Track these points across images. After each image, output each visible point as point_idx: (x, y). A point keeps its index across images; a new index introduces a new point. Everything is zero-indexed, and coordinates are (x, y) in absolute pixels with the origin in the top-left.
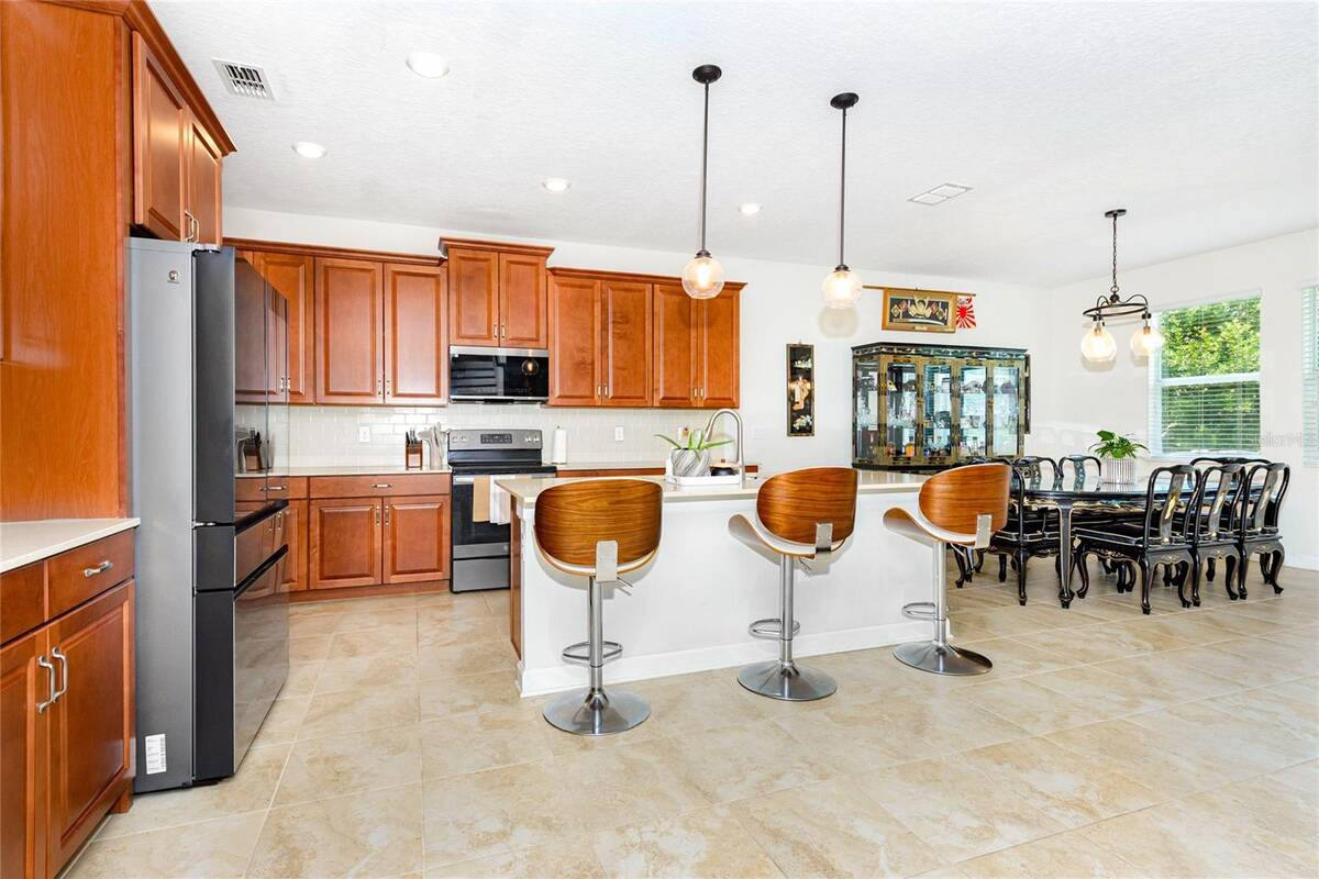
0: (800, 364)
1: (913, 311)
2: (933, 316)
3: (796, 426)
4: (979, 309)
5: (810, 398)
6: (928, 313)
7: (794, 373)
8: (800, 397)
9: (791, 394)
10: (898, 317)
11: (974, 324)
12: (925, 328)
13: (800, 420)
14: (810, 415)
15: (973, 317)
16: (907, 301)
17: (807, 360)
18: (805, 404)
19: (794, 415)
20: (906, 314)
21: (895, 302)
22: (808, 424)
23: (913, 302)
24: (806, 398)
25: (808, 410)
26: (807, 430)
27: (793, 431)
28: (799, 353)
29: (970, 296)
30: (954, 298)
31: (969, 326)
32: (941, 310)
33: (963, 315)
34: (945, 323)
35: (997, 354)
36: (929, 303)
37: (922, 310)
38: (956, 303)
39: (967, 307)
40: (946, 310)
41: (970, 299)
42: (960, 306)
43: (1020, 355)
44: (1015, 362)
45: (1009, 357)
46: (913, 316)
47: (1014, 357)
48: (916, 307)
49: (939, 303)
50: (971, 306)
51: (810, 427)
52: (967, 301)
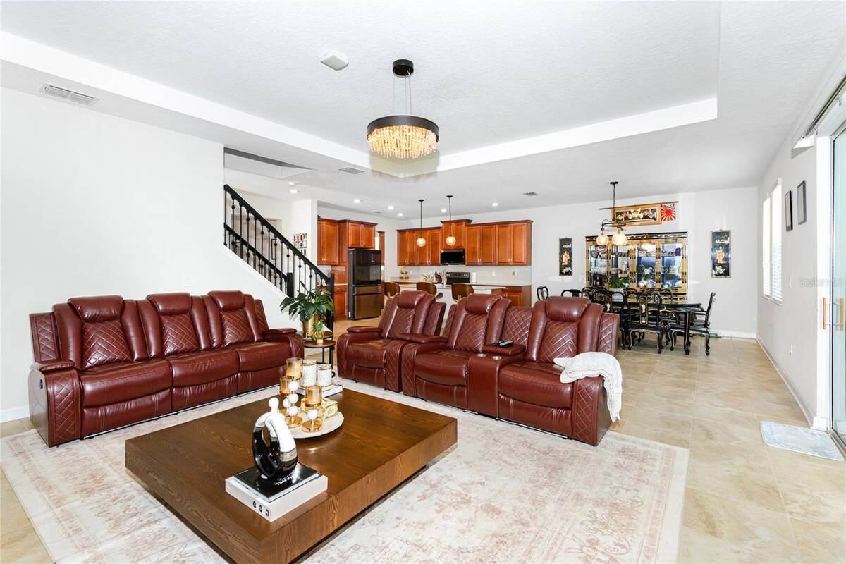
0: (565, 246)
1: (630, 217)
2: (645, 217)
4: (679, 210)
5: (570, 261)
6: (641, 216)
7: (562, 251)
8: (565, 260)
9: (561, 259)
10: (622, 220)
11: (674, 217)
12: (639, 224)
13: (565, 271)
15: (674, 214)
16: (626, 212)
17: (569, 244)
18: (568, 263)
19: (562, 267)
20: (627, 218)
21: (618, 214)
22: (569, 271)
23: (630, 212)
24: (568, 260)
26: (569, 273)
27: (562, 274)
28: (565, 242)
29: (674, 203)
30: (662, 206)
31: (672, 219)
32: (651, 213)
33: (669, 213)
34: (655, 219)
35: (663, 236)
36: (642, 211)
37: (636, 215)
38: (662, 208)
39: (671, 209)
40: (655, 213)
41: (674, 205)
42: (666, 209)
43: (682, 235)
44: (678, 239)
45: (673, 236)
46: (631, 219)
47: (677, 236)
48: (632, 214)
49: (650, 210)
50: (674, 208)
51: (571, 272)
52: (672, 206)
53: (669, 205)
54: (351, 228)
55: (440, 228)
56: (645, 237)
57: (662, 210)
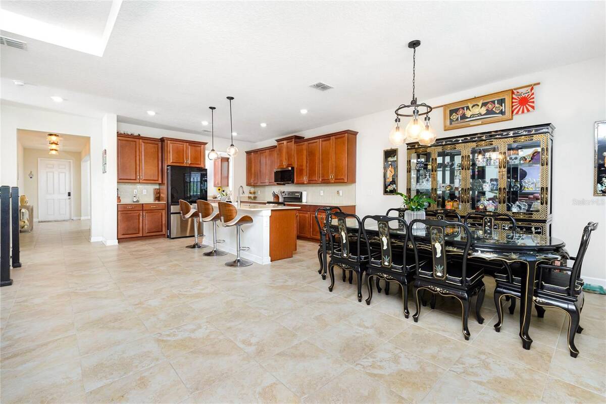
0: (390, 159)
1: (468, 113)
2: (489, 112)
3: (388, 190)
5: (395, 176)
6: (483, 110)
8: (390, 175)
9: (385, 175)
10: (457, 119)
11: (533, 107)
12: (480, 122)
13: (389, 189)
14: (395, 184)
15: (533, 103)
16: (463, 108)
17: (394, 156)
18: (393, 179)
20: (464, 117)
21: (452, 112)
22: (394, 188)
23: (468, 108)
24: (393, 176)
25: (394, 182)
27: (386, 192)
28: (390, 154)
29: (532, 87)
30: (513, 93)
31: (528, 111)
32: (497, 105)
33: (525, 102)
34: (502, 113)
35: (511, 134)
36: (484, 104)
37: (476, 110)
38: (514, 96)
39: (528, 95)
40: (503, 104)
41: (532, 89)
42: (519, 97)
43: (542, 129)
44: (534, 136)
45: (527, 133)
46: (469, 116)
47: (533, 132)
48: (470, 110)
49: (496, 101)
50: (533, 94)
51: (395, 190)
52: (529, 91)
53: (524, 90)
54: (170, 146)
55: (275, 147)
56: (484, 138)
57: (513, 98)
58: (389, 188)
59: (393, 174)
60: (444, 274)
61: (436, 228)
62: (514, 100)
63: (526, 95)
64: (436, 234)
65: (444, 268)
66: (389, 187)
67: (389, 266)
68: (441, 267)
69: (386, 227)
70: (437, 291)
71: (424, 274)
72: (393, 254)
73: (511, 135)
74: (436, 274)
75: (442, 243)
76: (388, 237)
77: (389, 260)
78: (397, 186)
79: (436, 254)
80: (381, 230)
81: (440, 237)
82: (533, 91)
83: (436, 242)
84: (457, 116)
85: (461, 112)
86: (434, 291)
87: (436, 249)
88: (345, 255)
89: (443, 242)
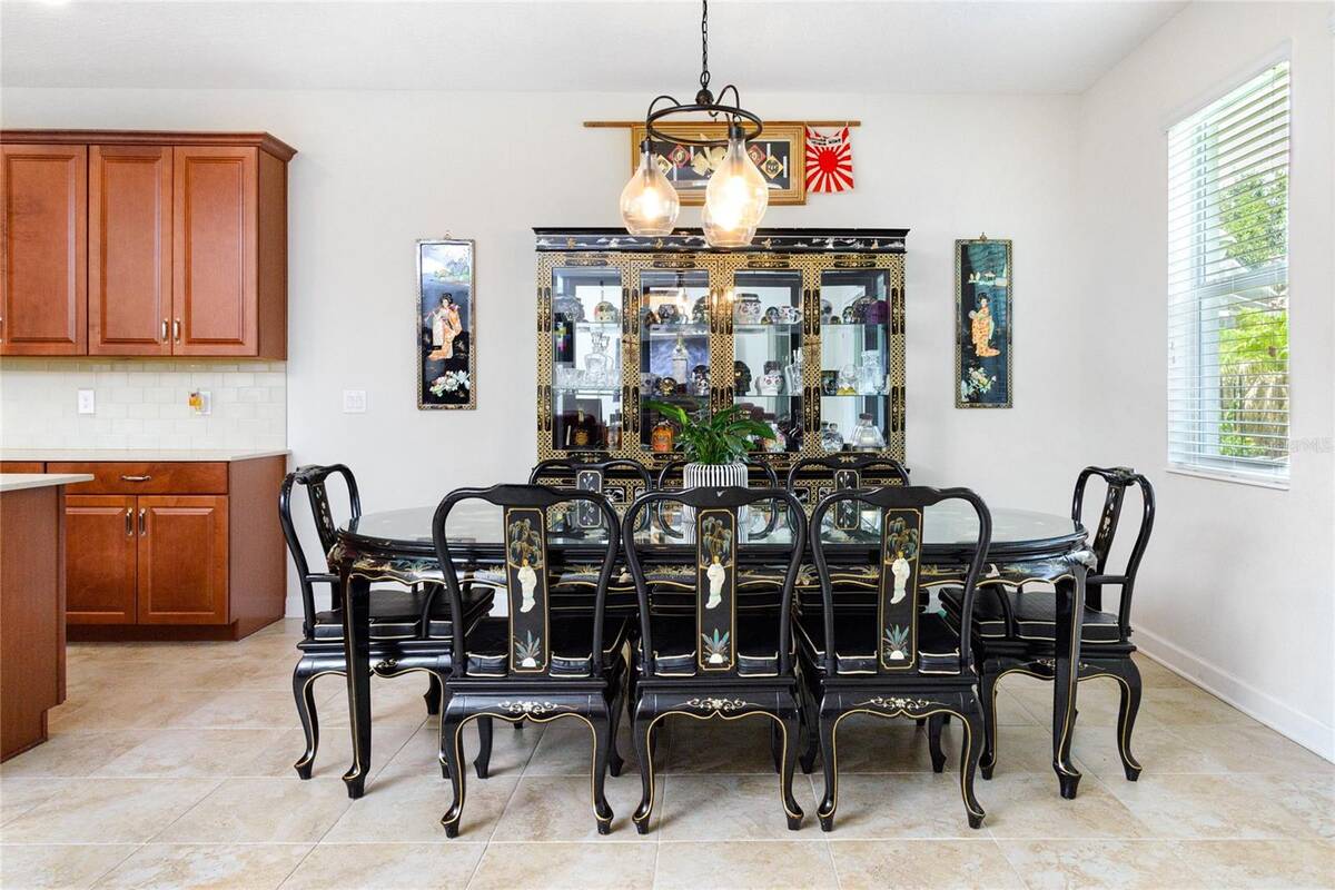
1: (701, 164)
3: (437, 390)
4: (864, 153)
5: (464, 339)
8: (443, 336)
9: (426, 332)
10: (671, 176)
11: (849, 181)
13: (442, 387)
14: (466, 369)
15: (849, 168)
16: (682, 145)
18: (456, 349)
22: (462, 387)
23: (696, 147)
24: (457, 339)
25: (459, 362)
26: (462, 399)
27: (428, 398)
29: (844, 128)
30: (807, 134)
31: (839, 187)
32: (771, 158)
33: (832, 164)
34: (783, 180)
35: (830, 242)
38: (810, 143)
39: (838, 147)
40: (785, 158)
41: (845, 134)
42: (820, 147)
43: (892, 241)
44: (878, 255)
45: (862, 246)
46: (703, 174)
47: (875, 246)
48: (705, 156)
49: (769, 145)
50: (847, 147)
51: (467, 392)
52: (840, 137)
53: (828, 133)
56: (767, 244)
57: (807, 148)
58: (442, 385)
59: (454, 334)
60: (910, 652)
61: (900, 514)
62: (809, 154)
63: (835, 145)
64: (899, 532)
65: (910, 633)
66: (441, 380)
67: (725, 664)
68: (901, 632)
69: (727, 525)
70: (897, 709)
71: (852, 664)
72: (739, 621)
73: (830, 246)
74: (887, 659)
75: (913, 558)
76: (731, 563)
77: (728, 646)
78: (472, 379)
79: (890, 591)
80: (708, 538)
81: (911, 540)
82: (847, 141)
83: (896, 557)
84: (670, 165)
85: (680, 155)
86: (887, 710)
87: (893, 576)
88: (529, 662)
89: (915, 556)
